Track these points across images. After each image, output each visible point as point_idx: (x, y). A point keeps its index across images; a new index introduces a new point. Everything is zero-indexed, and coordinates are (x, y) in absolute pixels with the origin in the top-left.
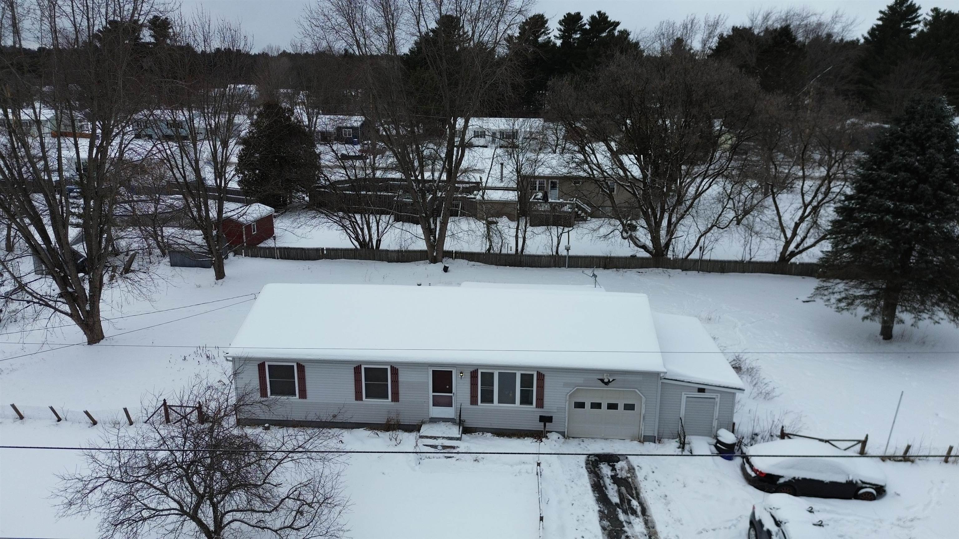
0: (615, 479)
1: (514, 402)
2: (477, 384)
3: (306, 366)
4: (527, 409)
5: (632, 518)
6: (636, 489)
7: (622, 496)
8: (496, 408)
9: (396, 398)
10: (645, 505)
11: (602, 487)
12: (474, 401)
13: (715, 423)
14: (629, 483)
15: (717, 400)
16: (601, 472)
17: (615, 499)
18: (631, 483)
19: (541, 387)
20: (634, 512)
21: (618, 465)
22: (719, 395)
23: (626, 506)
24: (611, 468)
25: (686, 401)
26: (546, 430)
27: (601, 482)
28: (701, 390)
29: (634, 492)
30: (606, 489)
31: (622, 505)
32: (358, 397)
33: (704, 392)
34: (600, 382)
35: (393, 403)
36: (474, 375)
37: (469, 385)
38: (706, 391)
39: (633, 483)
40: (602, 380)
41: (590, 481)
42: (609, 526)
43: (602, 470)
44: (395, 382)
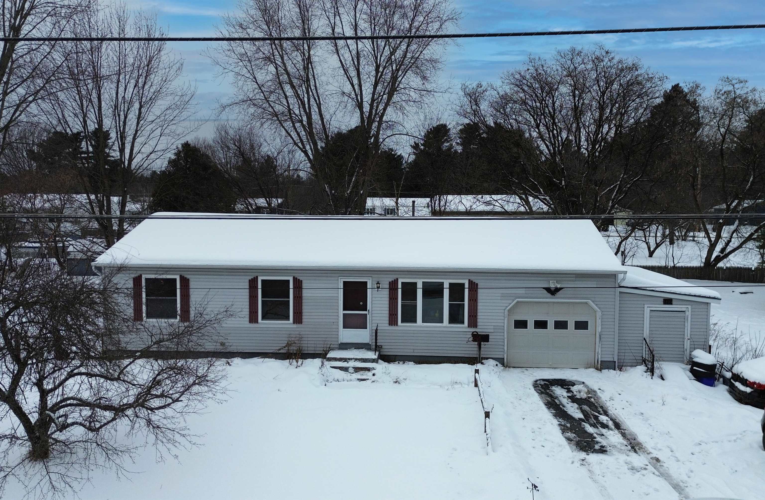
0: (573, 399)
1: (442, 322)
2: (397, 299)
3: (191, 280)
4: (457, 330)
5: (604, 431)
6: (602, 407)
7: (585, 413)
8: (419, 329)
9: (298, 319)
10: (617, 421)
11: (559, 405)
12: (393, 321)
13: (687, 344)
14: (592, 402)
15: (687, 313)
16: (554, 393)
17: (578, 415)
18: (594, 402)
19: (474, 300)
20: (605, 426)
21: (574, 389)
22: (689, 307)
23: (593, 420)
24: (566, 390)
25: (651, 317)
26: (482, 356)
27: (556, 401)
28: (668, 301)
29: (600, 410)
30: (564, 406)
31: (588, 420)
32: (253, 319)
33: (671, 304)
34: (545, 292)
35: (295, 326)
36: (393, 286)
37: (388, 299)
38: (673, 302)
39: (597, 403)
40: (548, 290)
41: (543, 401)
42: (575, 437)
43: (556, 392)
44: (298, 298)
